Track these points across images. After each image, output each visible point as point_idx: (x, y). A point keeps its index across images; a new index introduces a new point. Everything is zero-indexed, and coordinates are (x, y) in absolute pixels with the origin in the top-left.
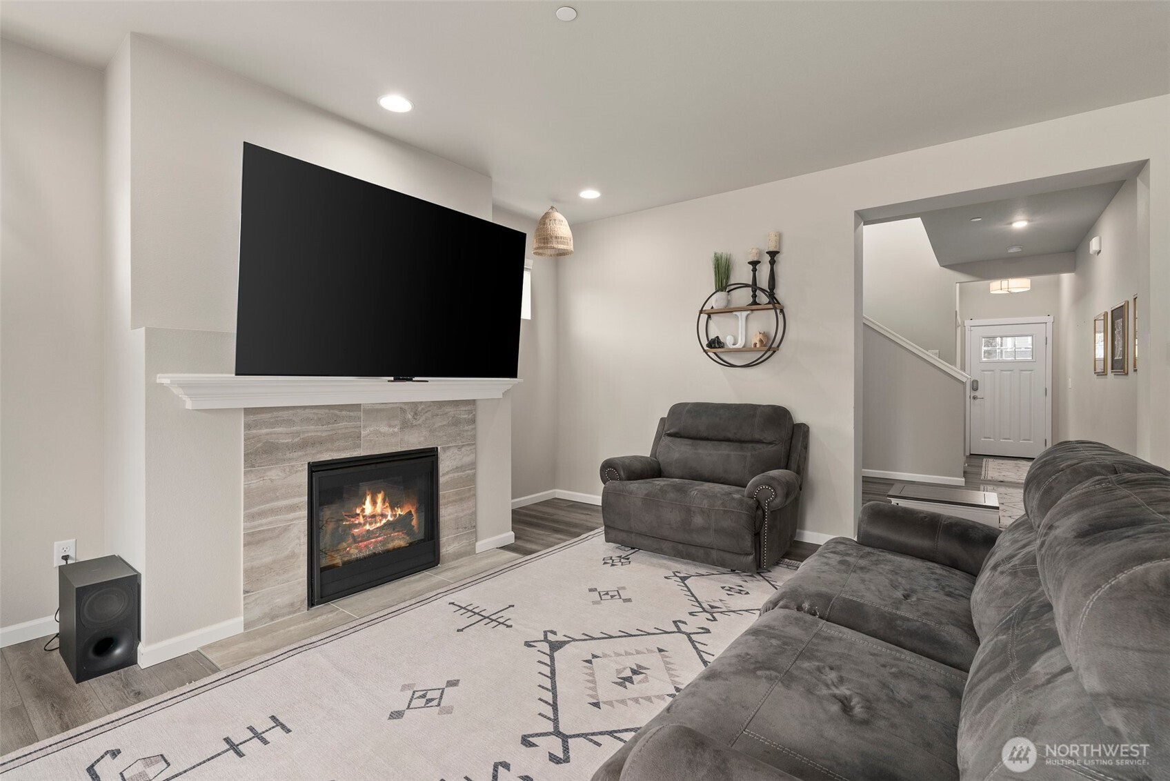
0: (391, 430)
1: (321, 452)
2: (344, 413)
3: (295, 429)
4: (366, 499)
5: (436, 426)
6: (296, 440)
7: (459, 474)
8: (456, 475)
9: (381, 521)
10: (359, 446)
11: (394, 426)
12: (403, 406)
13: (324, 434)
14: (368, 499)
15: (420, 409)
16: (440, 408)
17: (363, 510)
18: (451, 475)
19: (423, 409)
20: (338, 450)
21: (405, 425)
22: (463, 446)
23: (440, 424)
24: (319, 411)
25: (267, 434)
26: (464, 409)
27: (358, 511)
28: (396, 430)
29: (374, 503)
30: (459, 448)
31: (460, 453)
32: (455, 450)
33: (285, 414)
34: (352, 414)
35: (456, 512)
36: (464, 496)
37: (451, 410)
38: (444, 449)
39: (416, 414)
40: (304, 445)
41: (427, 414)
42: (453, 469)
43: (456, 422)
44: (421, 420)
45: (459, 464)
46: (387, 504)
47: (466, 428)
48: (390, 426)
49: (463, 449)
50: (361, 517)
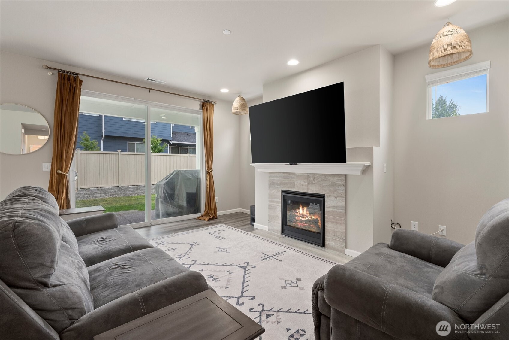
0: (305, 183)
1: (284, 187)
2: (290, 175)
3: (278, 179)
4: (300, 208)
5: (323, 185)
6: (278, 182)
7: (335, 210)
8: (334, 210)
9: (306, 218)
10: (294, 187)
11: (306, 182)
12: (308, 174)
13: (285, 182)
14: (301, 207)
15: (316, 177)
16: (325, 177)
17: (299, 211)
18: (331, 209)
19: (317, 177)
20: (288, 188)
21: (310, 183)
22: (338, 197)
23: (325, 184)
24: (284, 174)
25: (273, 179)
26: (338, 178)
27: (298, 211)
28: (307, 184)
29: (303, 210)
30: (336, 197)
31: (336, 200)
32: (334, 198)
33: (276, 174)
34: (292, 176)
35: (334, 228)
36: (338, 222)
37: (331, 179)
38: (328, 196)
39: (314, 178)
40: (281, 184)
41: (319, 179)
42: (332, 207)
43: (334, 185)
44: (317, 181)
45: (336, 205)
46: (308, 212)
47: (340, 188)
48: (304, 182)
49: (338, 198)
50: (299, 214)
